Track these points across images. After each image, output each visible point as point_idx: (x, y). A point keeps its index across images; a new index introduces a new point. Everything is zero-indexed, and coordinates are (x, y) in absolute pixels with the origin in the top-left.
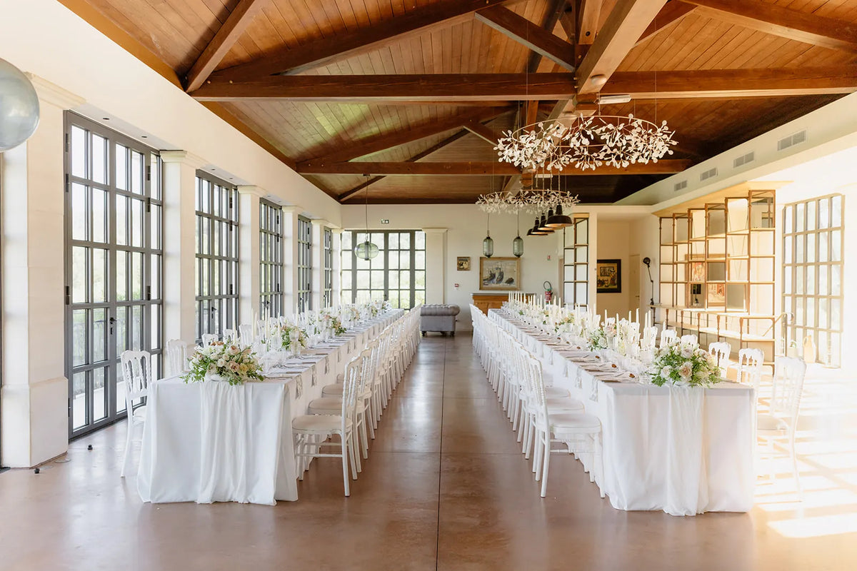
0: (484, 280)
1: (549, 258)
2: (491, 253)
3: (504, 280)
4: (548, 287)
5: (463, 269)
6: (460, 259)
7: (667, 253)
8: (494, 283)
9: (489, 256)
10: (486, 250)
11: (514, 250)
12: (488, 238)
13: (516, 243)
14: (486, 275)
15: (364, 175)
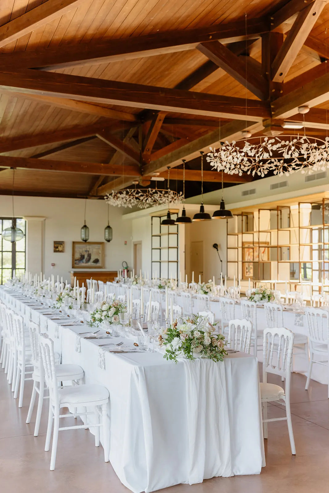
0: (76, 260)
1: (126, 243)
2: (87, 238)
3: (92, 260)
4: (125, 266)
5: (59, 251)
6: (55, 243)
7: (232, 240)
8: (83, 262)
9: (85, 241)
10: (83, 236)
11: (105, 236)
12: (85, 226)
13: (107, 230)
14: (77, 256)
15: (11, 168)
